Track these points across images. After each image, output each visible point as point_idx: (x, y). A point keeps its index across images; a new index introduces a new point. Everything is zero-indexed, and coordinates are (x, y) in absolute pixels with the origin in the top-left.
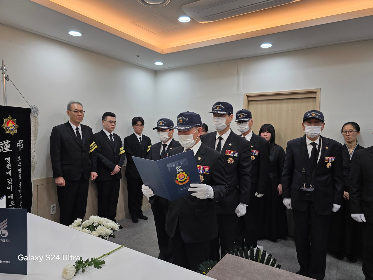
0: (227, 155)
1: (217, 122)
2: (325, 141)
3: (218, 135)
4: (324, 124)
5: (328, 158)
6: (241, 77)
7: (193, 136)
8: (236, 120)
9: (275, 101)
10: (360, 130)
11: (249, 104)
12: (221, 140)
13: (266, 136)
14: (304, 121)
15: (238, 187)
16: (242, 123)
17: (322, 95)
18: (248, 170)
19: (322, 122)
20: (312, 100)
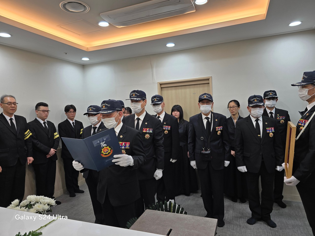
0: (144, 132)
1: (134, 106)
2: (215, 115)
3: (136, 117)
4: (213, 103)
5: (218, 127)
6: (154, 70)
7: (115, 119)
8: (152, 103)
9: (181, 87)
10: (240, 106)
11: (162, 90)
12: (139, 121)
13: (176, 114)
14: (199, 102)
15: (155, 156)
16: (156, 105)
17: (213, 81)
18: (161, 142)
19: (211, 102)
20: (206, 85)
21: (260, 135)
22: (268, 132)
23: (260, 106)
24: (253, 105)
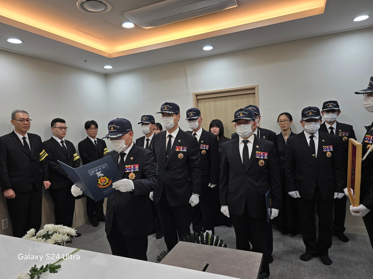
1: (166, 121)
2: (263, 132)
3: (168, 134)
4: (260, 116)
6: (189, 78)
8: (187, 117)
9: (221, 98)
11: (198, 102)
12: (171, 138)
13: (215, 131)
16: (192, 121)
17: (259, 91)
18: (197, 163)
19: (258, 116)
20: (252, 95)
21: (315, 154)
22: (325, 151)
23: (316, 121)
24: (306, 119)
